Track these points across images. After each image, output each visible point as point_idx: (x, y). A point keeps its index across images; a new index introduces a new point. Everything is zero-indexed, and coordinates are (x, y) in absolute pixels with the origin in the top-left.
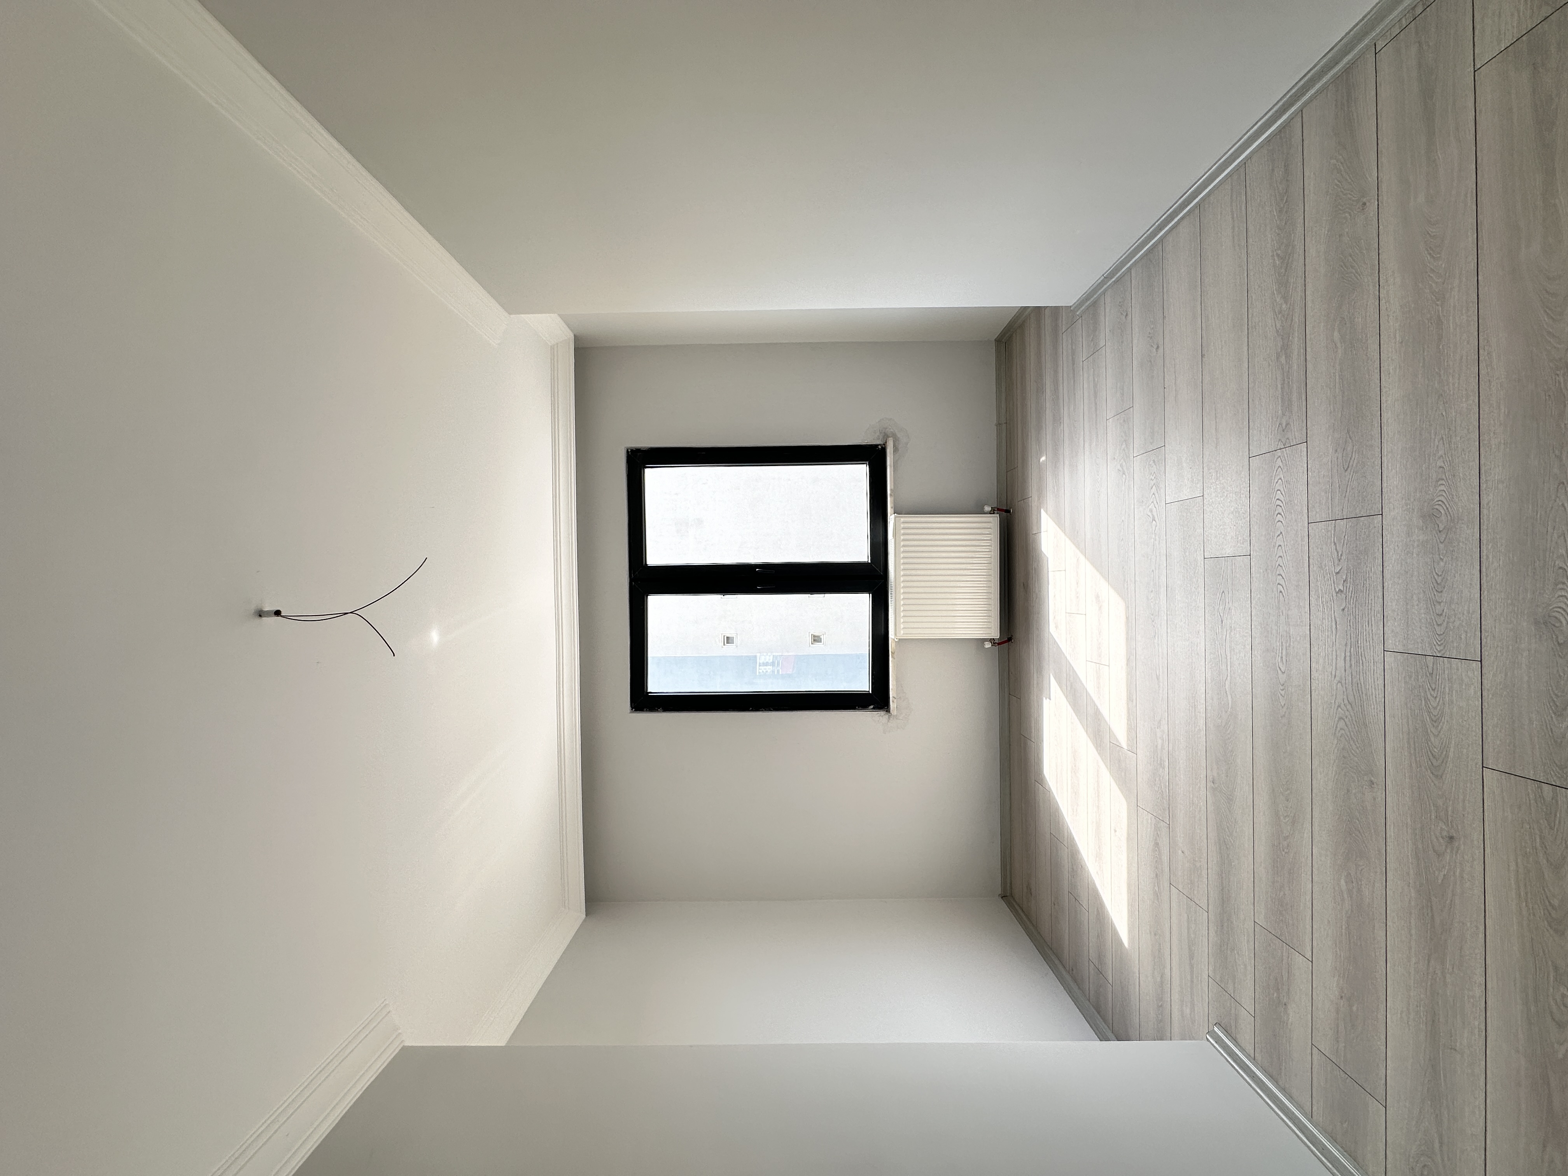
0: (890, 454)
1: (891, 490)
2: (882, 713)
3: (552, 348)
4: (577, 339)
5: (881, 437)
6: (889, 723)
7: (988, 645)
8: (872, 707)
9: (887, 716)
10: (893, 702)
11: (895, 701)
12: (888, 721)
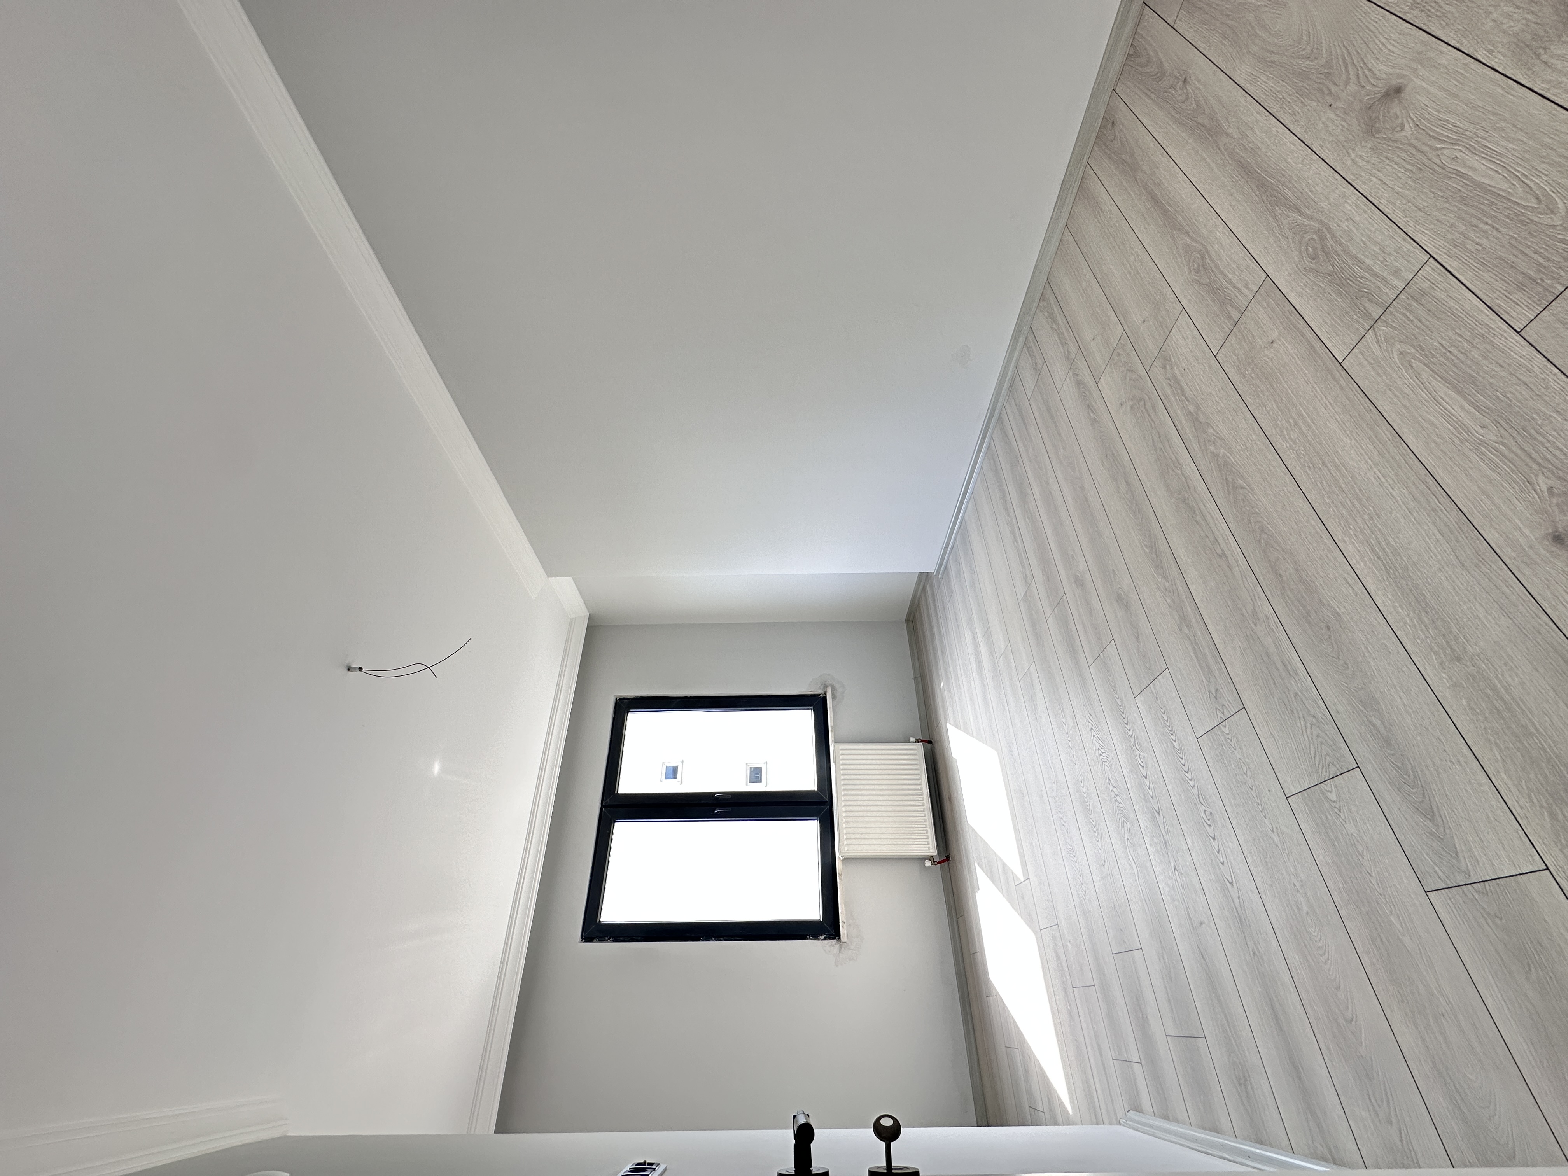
0: (830, 699)
1: (831, 727)
2: (833, 942)
3: (571, 620)
4: (591, 618)
5: (822, 687)
6: (840, 954)
7: (928, 863)
8: (823, 937)
9: (838, 945)
10: (843, 927)
11: (845, 926)
12: (840, 952)
